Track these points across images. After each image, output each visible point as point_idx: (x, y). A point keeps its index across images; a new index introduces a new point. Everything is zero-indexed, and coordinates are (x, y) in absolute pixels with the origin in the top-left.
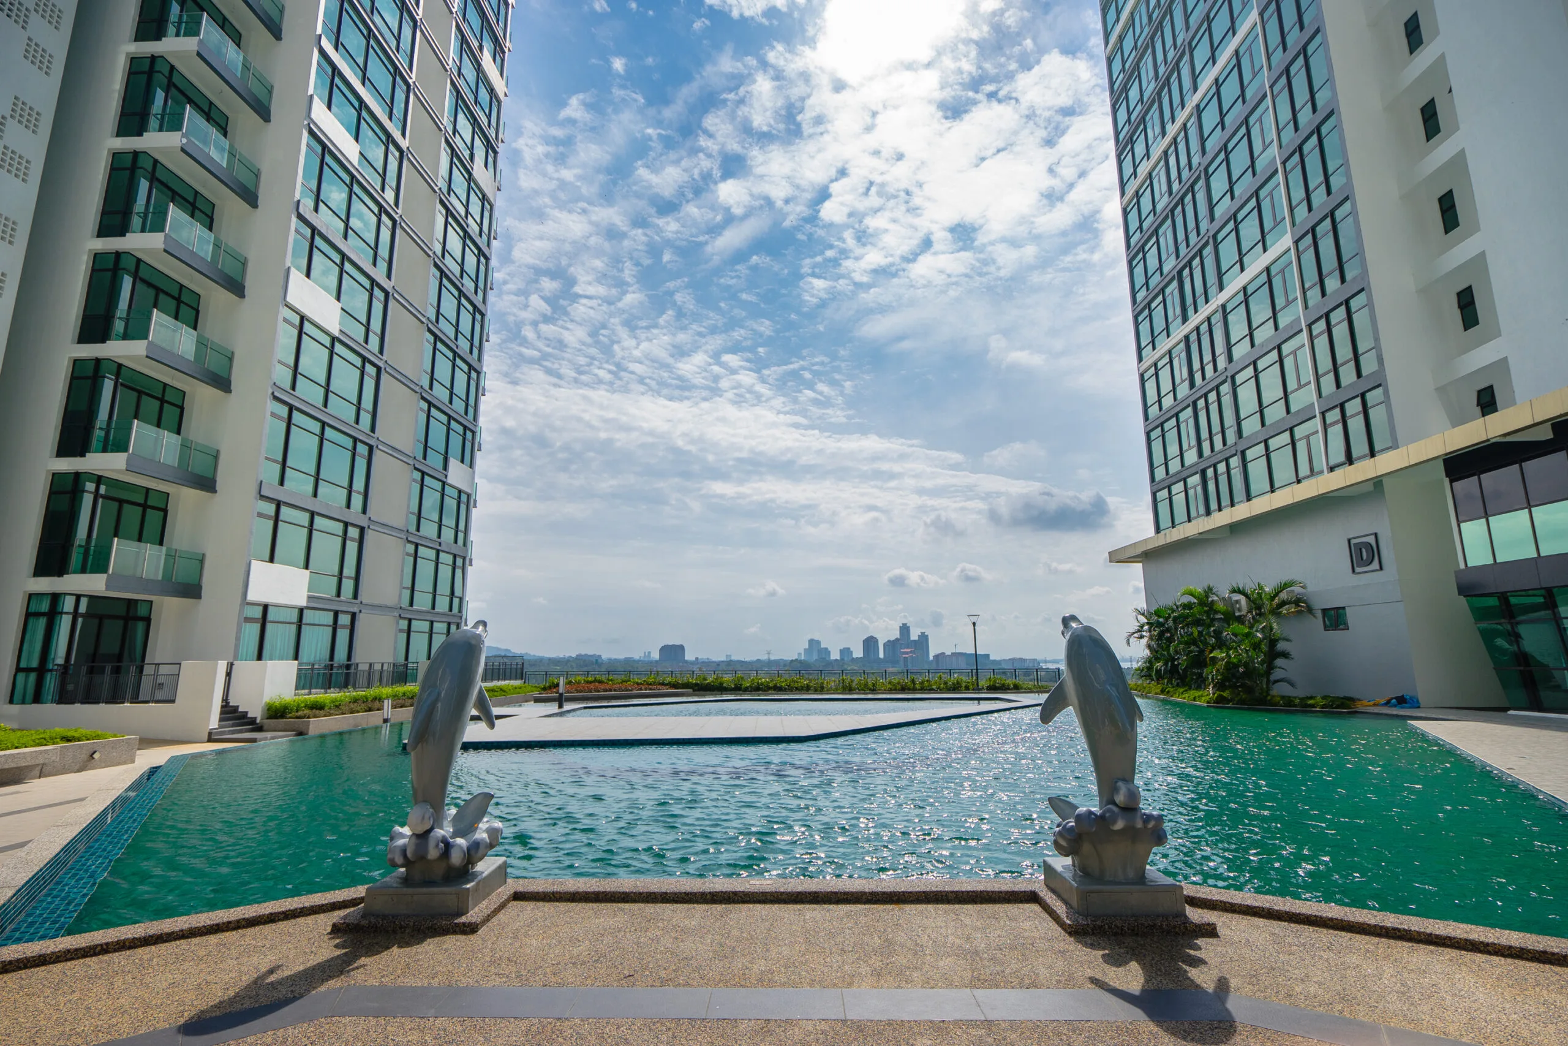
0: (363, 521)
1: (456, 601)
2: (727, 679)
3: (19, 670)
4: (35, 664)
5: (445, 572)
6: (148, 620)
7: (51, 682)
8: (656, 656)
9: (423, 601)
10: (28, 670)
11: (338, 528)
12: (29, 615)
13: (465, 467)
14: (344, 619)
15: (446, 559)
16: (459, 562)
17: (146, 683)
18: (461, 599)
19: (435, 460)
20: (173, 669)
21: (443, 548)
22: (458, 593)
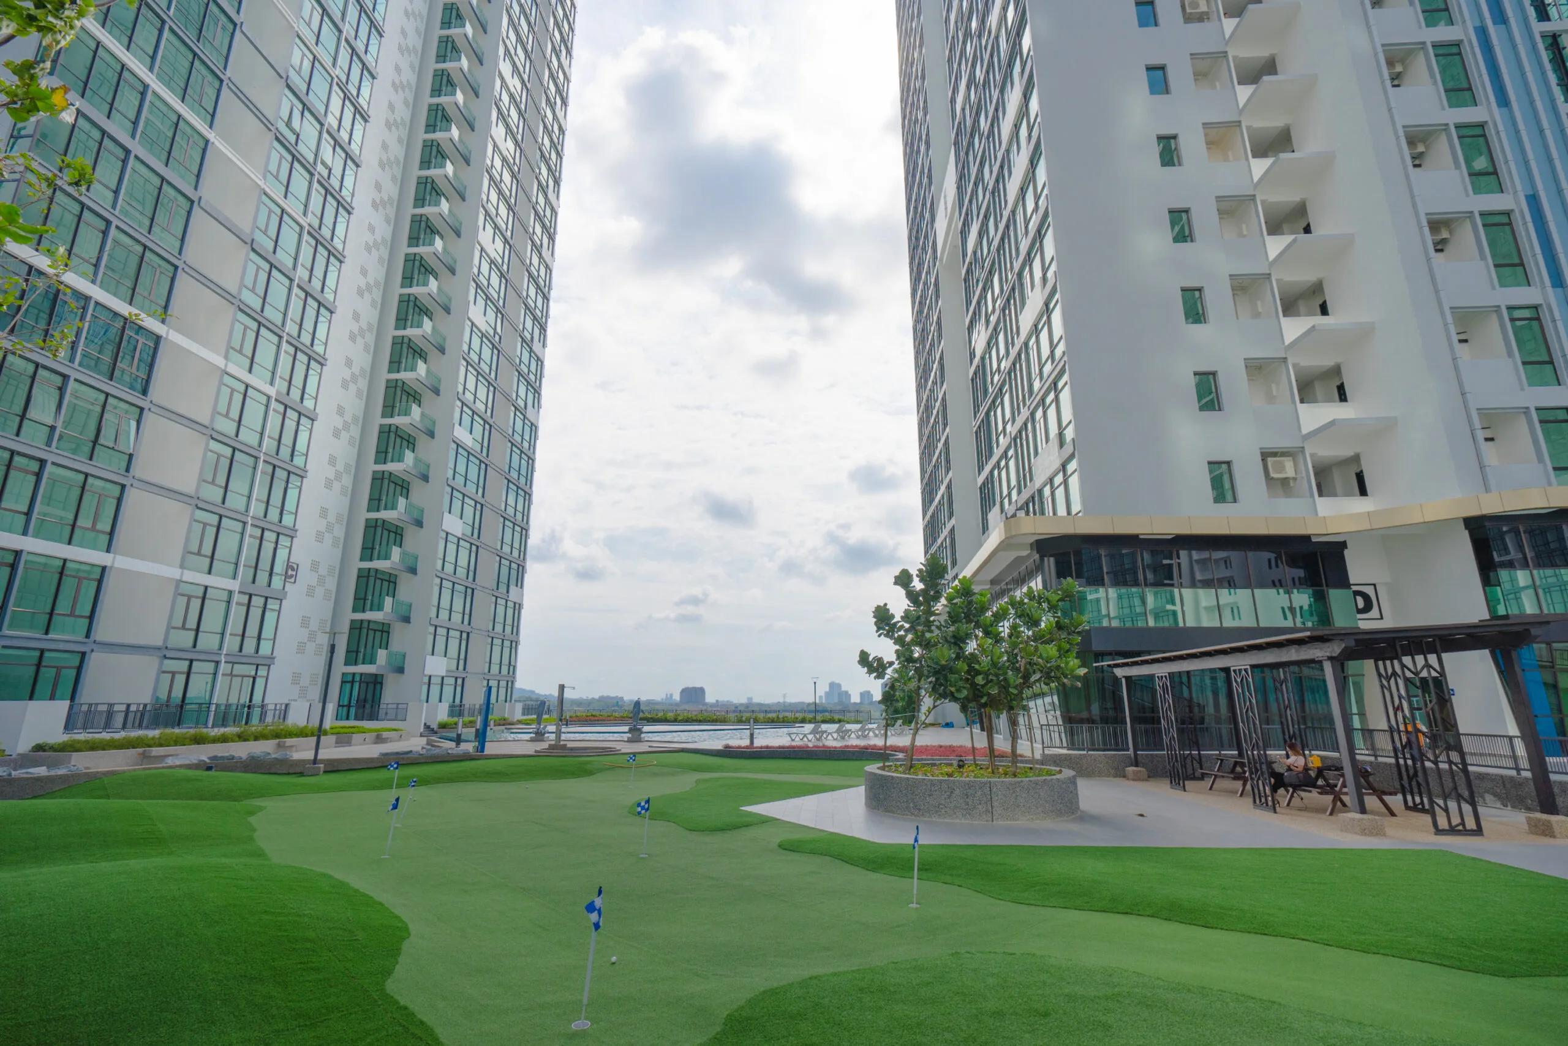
0: (468, 629)
1: (511, 668)
2: (670, 715)
3: (339, 706)
4: (346, 703)
5: (506, 651)
6: (381, 684)
7: (353, 711)
8: (677, 697)
9: (495, 669)
10: (343, 706)
11: (458, 633)
12: (343, 682)
13: (518, 588)
14: (460, 681)
15: (507, 643)
16: (514, 644)
17: (382, 713)
18: (514, 667)
19: (503, 588)
20: (404, 706)
21: (506, 638)
22: (512, 663)
